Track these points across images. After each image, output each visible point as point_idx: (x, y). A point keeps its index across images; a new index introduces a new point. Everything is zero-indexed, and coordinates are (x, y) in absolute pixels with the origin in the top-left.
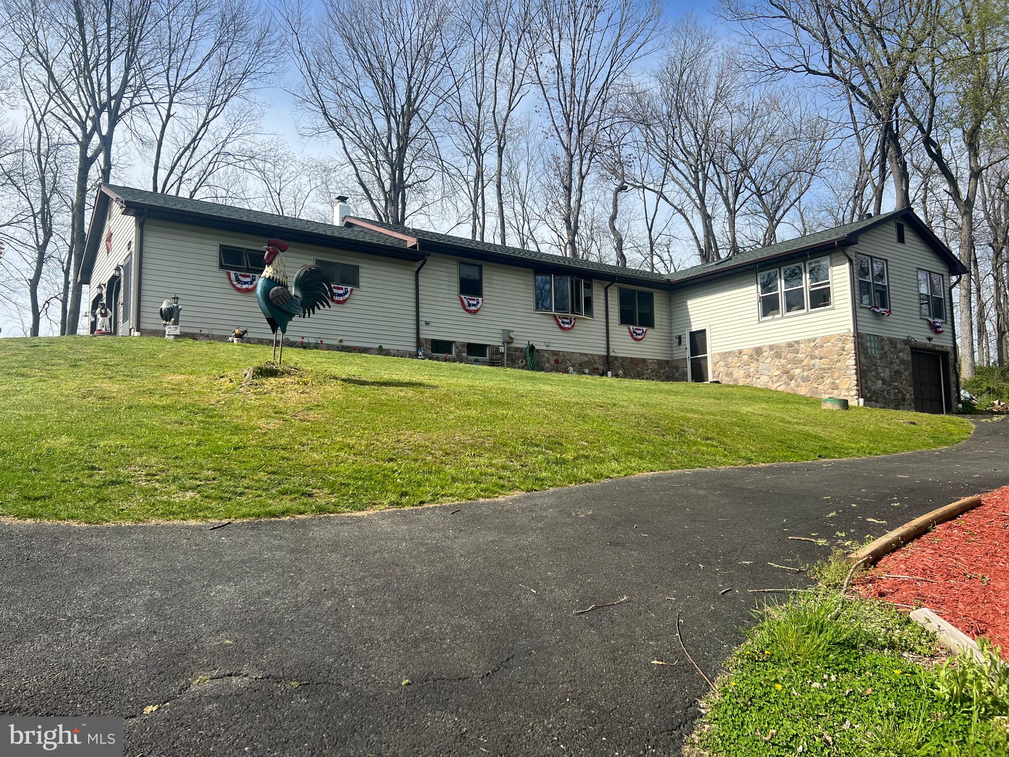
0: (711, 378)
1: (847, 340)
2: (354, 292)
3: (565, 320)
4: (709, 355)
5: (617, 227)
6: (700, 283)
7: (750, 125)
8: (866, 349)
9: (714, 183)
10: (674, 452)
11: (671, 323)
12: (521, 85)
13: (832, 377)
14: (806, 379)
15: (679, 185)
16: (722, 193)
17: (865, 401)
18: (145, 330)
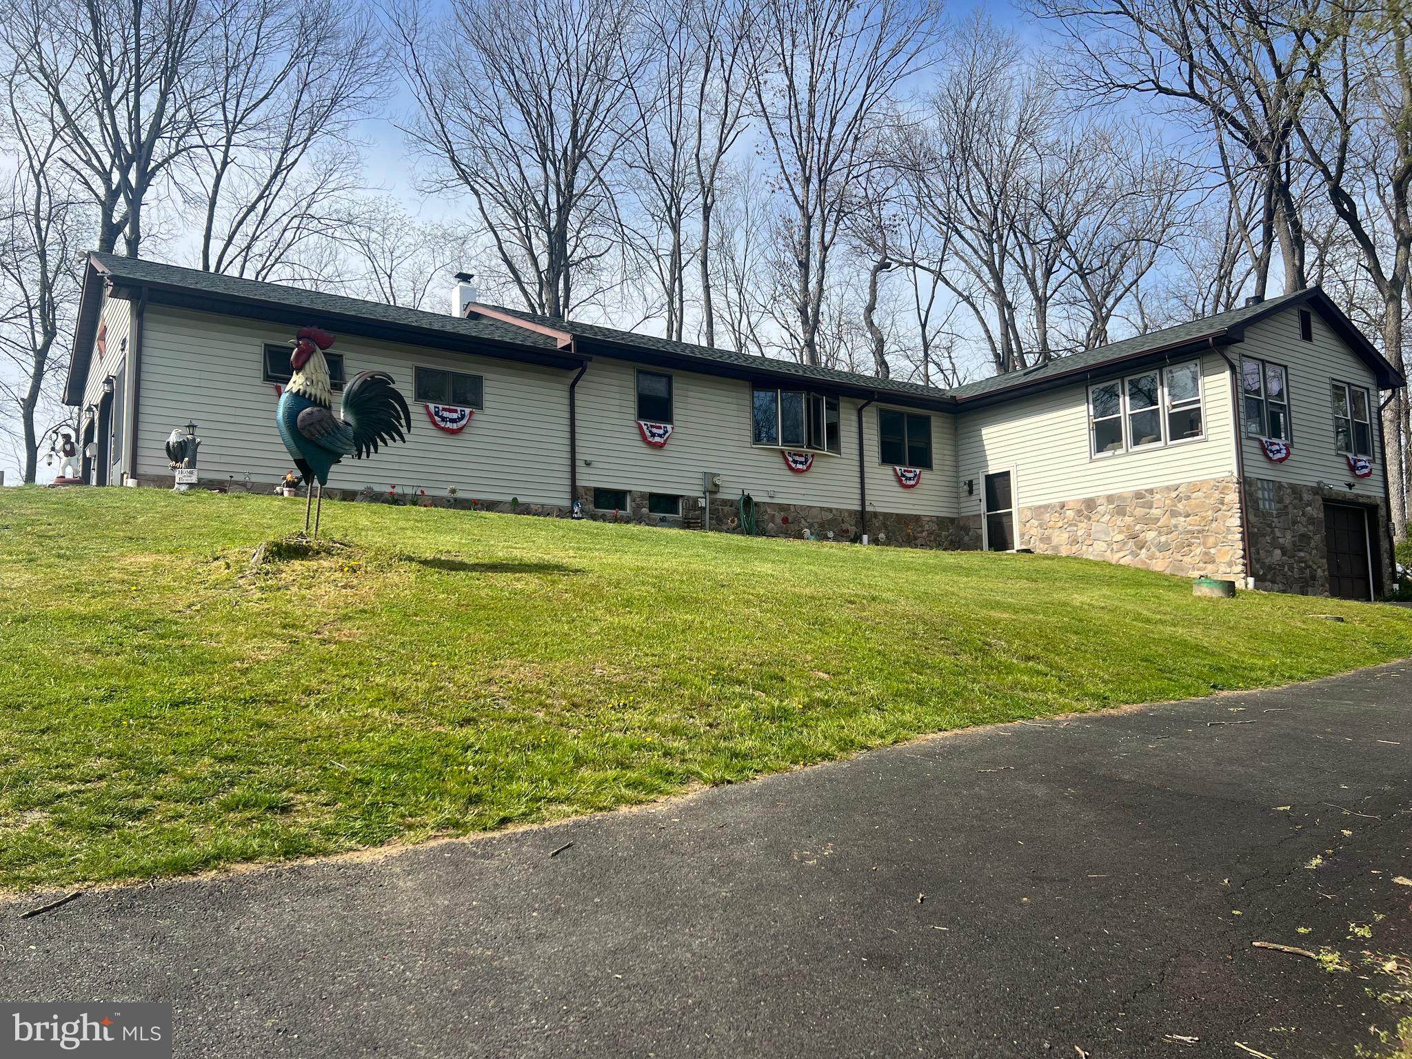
0: (1018, 545)
1: (1228, 487)
2: (475, 417)
3: (797, 458)
4: (1014, 510)
5: (876, 322)
6: (1002, 401)
7: (1069, 173)
8: (1256, 501)
9: (1014, 259)
10: (976, 687)
11: (957, 461)
12: (737, 118)
13: (1204, 544)
14: (1164, 548)
15: (966, 261)
16: (1026, 274)
17: (1255, 581)
18: (145, 475)
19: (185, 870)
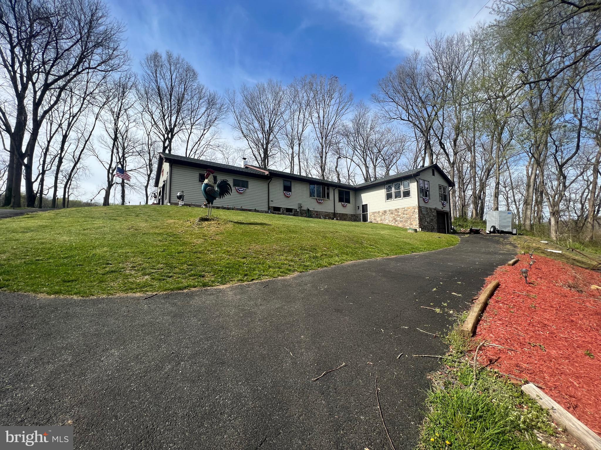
0: (369, 221)
1: (416, 208)
2: (246, 190)
3: (320, 200)
4: (368, 213)
5: (338, 170)
6: (366, 188)
7: (381, 138)
8: (422, 211)
9: (369, 157)
10: (359, 251)
11: (356, 202)
12: (306, 123)
13: (410, 221)
14: (401, 221)
15: (358, 157)
16: (371, 160)
17: (421, 229)
18: (172, 203)
19: (181, 289)
